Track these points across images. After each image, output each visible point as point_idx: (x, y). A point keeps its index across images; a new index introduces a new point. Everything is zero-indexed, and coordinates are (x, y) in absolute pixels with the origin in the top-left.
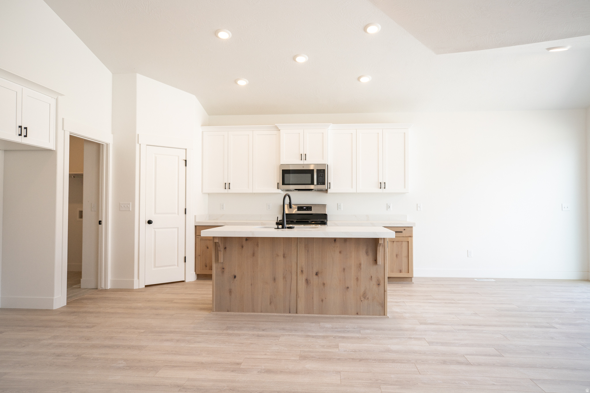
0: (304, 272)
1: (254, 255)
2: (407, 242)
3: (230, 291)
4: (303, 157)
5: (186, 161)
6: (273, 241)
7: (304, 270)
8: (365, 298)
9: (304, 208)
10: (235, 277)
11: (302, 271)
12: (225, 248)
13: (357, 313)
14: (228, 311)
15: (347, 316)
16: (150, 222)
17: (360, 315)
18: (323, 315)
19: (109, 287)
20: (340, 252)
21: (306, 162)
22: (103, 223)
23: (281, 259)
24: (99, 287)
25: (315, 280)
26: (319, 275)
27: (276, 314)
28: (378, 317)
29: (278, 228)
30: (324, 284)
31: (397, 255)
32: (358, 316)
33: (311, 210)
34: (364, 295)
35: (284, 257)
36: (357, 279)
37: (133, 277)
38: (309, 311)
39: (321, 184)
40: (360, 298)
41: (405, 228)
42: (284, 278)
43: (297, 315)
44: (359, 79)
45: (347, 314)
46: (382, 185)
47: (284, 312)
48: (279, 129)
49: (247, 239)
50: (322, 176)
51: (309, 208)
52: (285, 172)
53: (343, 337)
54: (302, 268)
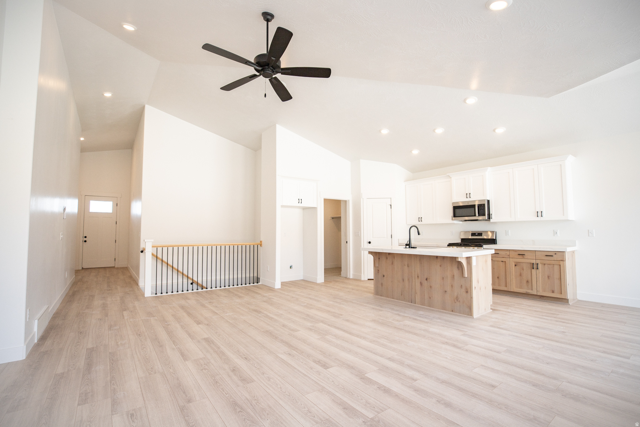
0: (419, 277)
1: (392, 263)
2: (559, 266)
3: (382, 284)
4: (468, 195)
5: (391, 205)
6: (402, 255)
7: (419, 276)
8: (457, 300)
9: (477, 234)
10: (384, 276)
11: (418, 276)
12: (379, 259)
13: (452, 311)
14: (381, 296)
15: (445, 311)
16: (370, 243)
17: (454, 312)
18: (430, 308)
19: (351, 277)
20: (440, 266)
21: (470, 200)
22: (348, 242)
23: (406, 267)
24: (347, 277)
25: (425, 283)
26: (428, 280)
27: (404, 302)
28: (466, 316)
29: (406, 248)
30: (431, 287)
31: (548, 277)
32: (452, 313)
33: (482, 236)
34: (457, 298)
35: (408, 266)
36: (452, 286)
37: (361, 274)
38: (423, 304)
39: (482, 216)
40: (454, 300)
41: (556, 253)
42: (408, 280)
43: (415, 305)
44: (494, 130)
45: (446, 310)
46: (539, 214)
47: (409, 302)
48: (451, 177)
49: (389, 254)
50: (483, 210)
51: (480, 234)
52: (455, 208)
53: (416, 319)
54: (418, 274)
